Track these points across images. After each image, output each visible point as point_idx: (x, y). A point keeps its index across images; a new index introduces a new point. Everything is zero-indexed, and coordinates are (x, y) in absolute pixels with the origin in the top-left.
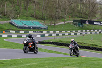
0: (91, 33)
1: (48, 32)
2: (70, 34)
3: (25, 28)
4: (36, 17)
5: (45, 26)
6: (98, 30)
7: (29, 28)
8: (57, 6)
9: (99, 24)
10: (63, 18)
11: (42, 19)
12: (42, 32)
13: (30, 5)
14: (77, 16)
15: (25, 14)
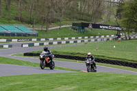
0: (96, 40)
1: (39, 40)
2: (68, 42)
3: (7, 35)
4: (21, 20)
5: (35, 32)
6: (105, 36)
7: (13, 35)
8: (50, 4)
9: (107, 27)
10: (58, 20)
11: (30, 22)
12: (31, 40)
13: (13, 4)
14: (76, 18)
15: (6, 17)
